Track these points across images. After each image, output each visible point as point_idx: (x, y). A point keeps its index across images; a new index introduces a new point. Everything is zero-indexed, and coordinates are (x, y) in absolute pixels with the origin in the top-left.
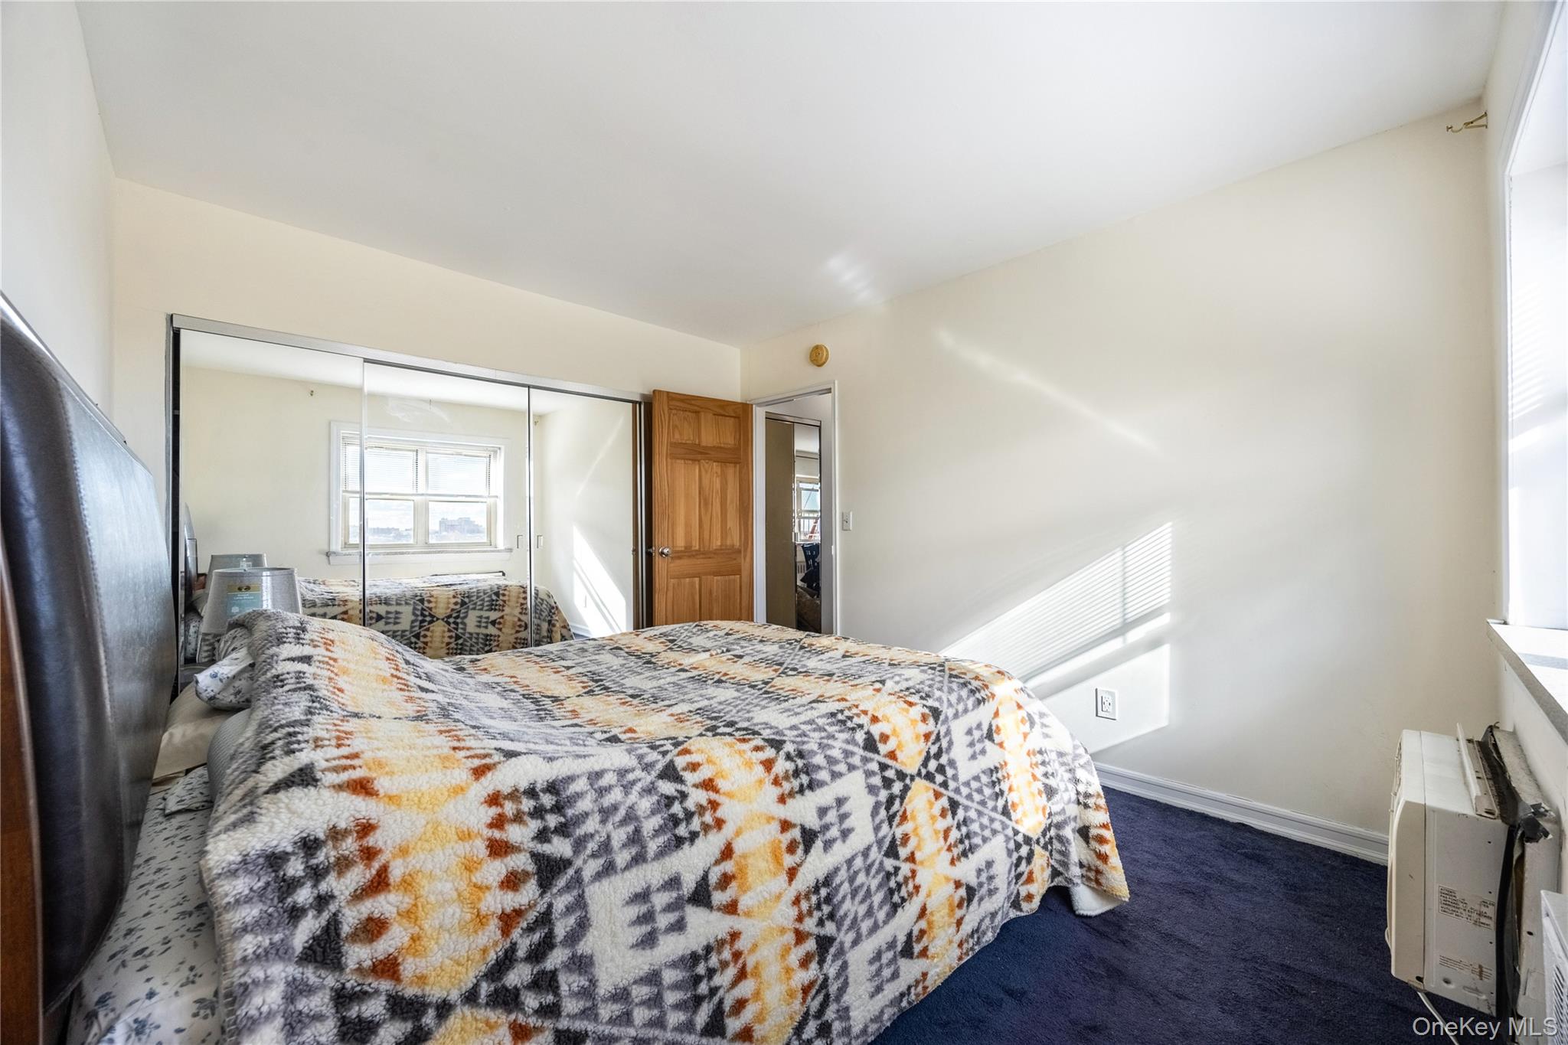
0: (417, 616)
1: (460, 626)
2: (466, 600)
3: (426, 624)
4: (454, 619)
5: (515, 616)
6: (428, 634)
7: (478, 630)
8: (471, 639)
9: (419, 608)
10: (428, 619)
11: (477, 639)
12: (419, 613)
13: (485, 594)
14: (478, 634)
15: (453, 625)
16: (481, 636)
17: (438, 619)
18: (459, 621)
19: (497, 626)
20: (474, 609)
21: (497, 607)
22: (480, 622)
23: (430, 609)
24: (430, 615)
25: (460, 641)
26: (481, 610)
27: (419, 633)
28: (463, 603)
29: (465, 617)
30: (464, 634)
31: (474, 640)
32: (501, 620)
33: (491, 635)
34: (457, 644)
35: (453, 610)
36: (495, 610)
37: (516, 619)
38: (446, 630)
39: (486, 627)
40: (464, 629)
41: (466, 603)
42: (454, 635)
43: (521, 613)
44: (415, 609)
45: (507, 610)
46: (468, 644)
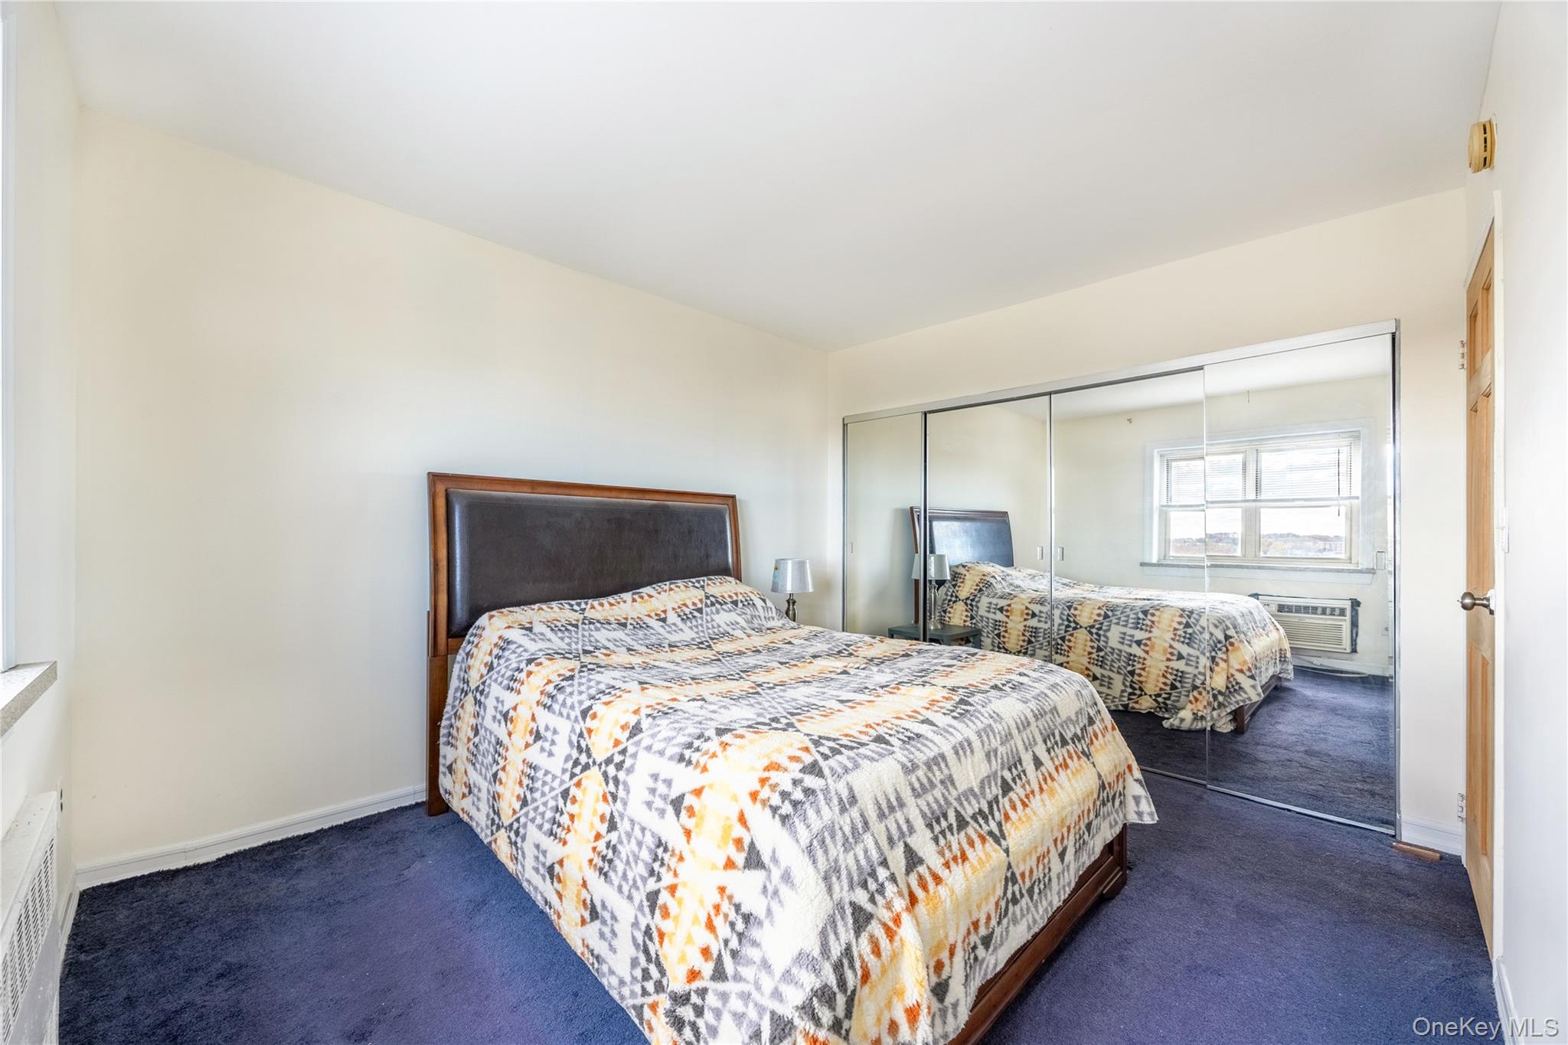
0: (1063, 620)
1: (1102, 638)
2: (1110, 613)
3: (1071, 629)
4: (1096, 631)
5: (1165, 641)
6: (1072, 639)
7: (1120, 647)
8: (1112, 654)
9: (1066, 613)
10: (1073, 625)
11: (1120, 656)
12: (1065, 618)
13: (1131, 610)
14: (1120, 651)
15: (1095, 636)
16: (1123, 653)
17: (1081, 627)
18: (1101, 632)
19: (1142, 647)
20: (1118, 624)
21: (1144, 627)
22: (1123, 638)
23: (1075, 616)
24: (1075, 622)
25: (1102, 654)
26: (1126, 626)
27: (1064, 637)
28: (1106, 616)
29: (1108, 630)
30: (1106, 647)
31: (1115, 656)
32: (1148, 642)
33: (1135, 656)
34: (1098, 656)
35: (1095, 621)
36: (1142, 629)
37: (1167, 645)
38: (1089, 639)
39: (1130, 646)
40: (1106, 642)
41: (1109, 617)
42: (1096, 646)
43: (1173, 639)
44: (1062, 613)
45: (1156, 632)
46: (1109, 658)
